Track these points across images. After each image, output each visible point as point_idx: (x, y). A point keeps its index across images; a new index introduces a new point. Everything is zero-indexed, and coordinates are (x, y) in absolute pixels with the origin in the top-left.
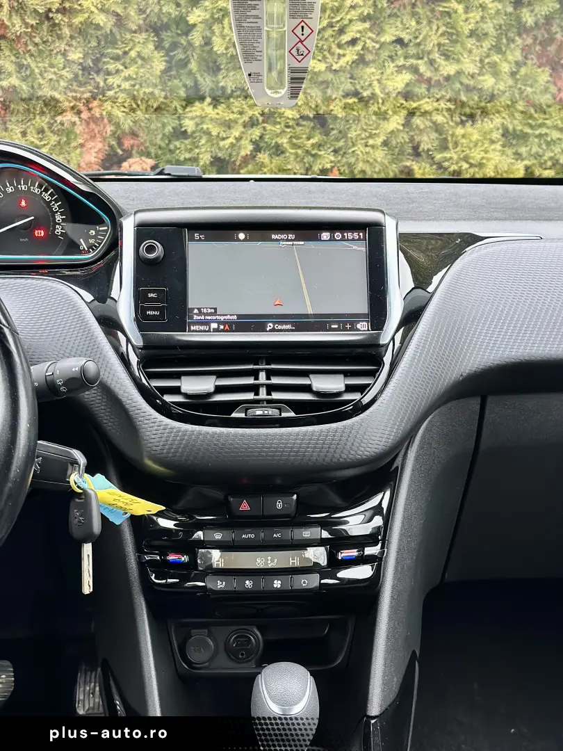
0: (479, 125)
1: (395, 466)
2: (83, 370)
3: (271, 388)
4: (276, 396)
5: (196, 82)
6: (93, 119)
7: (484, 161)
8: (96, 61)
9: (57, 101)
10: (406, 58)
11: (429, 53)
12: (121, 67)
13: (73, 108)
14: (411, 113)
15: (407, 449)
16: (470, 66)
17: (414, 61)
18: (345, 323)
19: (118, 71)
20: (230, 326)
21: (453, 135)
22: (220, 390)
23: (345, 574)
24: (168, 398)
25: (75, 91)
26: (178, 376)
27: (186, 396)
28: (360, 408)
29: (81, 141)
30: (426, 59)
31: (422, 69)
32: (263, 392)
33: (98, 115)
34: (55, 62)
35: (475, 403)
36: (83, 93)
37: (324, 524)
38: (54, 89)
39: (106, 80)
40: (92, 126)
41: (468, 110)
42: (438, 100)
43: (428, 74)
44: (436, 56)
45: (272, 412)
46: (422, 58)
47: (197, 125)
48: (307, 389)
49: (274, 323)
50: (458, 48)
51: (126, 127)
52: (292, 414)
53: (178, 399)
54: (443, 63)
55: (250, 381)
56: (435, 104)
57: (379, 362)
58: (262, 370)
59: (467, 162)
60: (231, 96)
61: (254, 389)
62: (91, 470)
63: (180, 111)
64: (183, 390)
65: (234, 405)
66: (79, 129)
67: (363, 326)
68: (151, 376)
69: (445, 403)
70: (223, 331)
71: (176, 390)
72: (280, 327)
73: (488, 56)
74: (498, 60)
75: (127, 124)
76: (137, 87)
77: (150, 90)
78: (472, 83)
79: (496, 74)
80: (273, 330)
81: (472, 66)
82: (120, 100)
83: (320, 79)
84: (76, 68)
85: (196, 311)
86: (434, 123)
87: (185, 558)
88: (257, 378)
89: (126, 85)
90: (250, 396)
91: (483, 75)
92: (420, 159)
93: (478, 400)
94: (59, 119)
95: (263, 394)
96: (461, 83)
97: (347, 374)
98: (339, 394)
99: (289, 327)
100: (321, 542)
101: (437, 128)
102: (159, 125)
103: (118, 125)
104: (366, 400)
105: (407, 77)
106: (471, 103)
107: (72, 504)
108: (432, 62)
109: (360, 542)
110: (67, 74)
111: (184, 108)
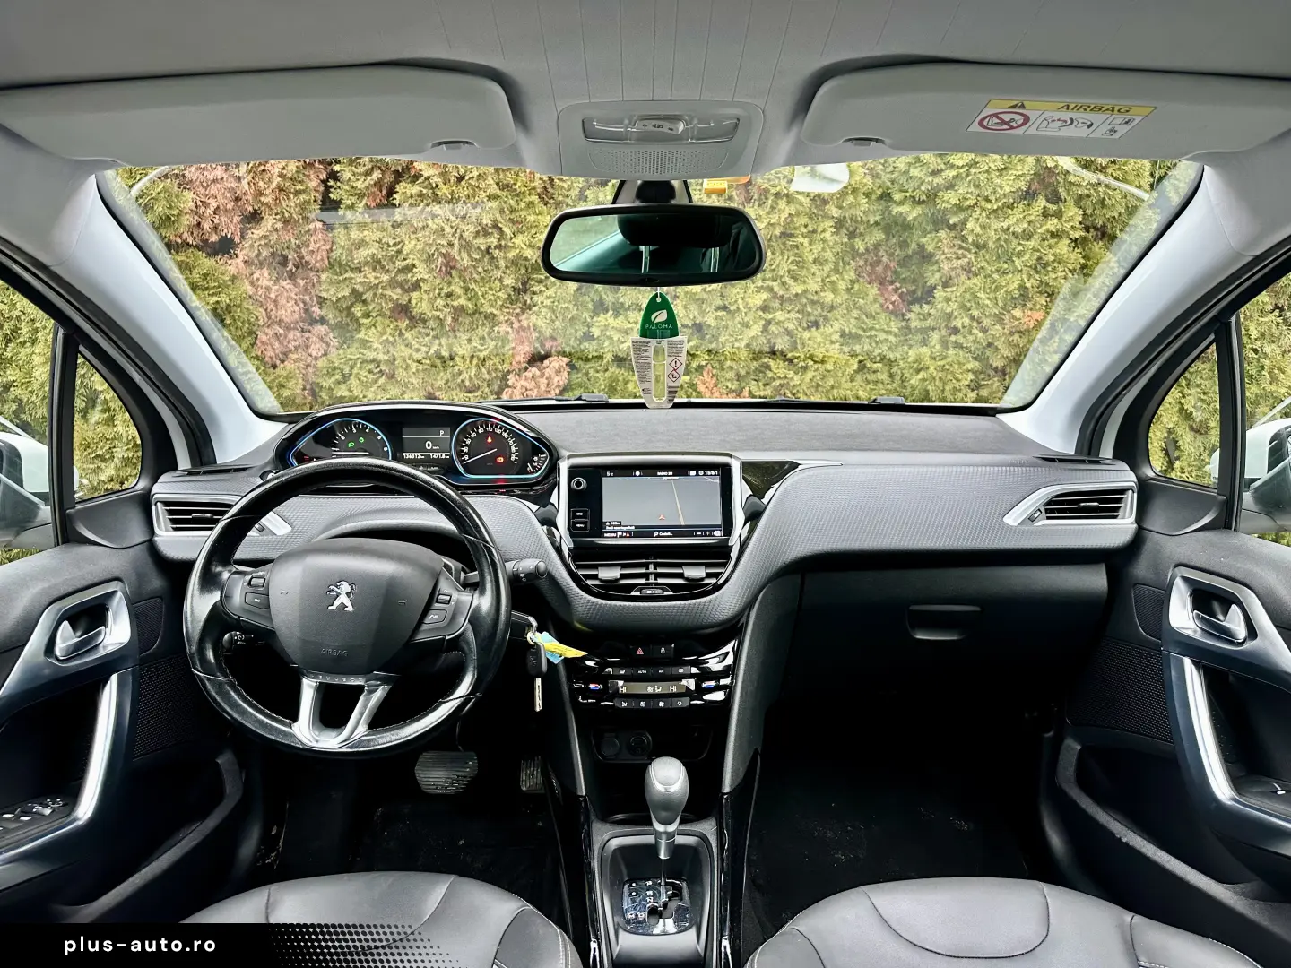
0: (822, 330)
1: (741, 622)
2: (537, 567)
3: (657, 576)
4: (660, 581)
5: (601, 298)
6: (522, 328)
7: (826, 359)
8: (525, 283)
9: (495, 316)
10: (764, 280)
11: (781, 277)
12: (544, 289)
13: (507, 321)
14: (768, 323)
15: (750, 611)
16: (813, 285)
17: (770, 283)
18: (706, 531)
19: (541, 291)
20: (630, 534)
21: (800, 338)
22: (623, 576)
23: (707, 697)
24: (590, 582)
25: (508, 307)
26: (596, 567)
27: (601, 580)
28: (717, 588)
29: (513, 345)
30: (779, 281)
31: (776, 289)
32: (652, 577)
33: (526, 325)
34: (493, 286)
35: (797, 579)
36: (514, 309)
37: (693, 664)
38: (492, 306)
39: (531, 298)
40: (522, 333)
41: (813, 318)
42: (789, 312)
43: (781, 293)
44: (787, 279)
45: (657, 592)
46: (776, 281)
47: (602, 331)
48: (681, 576)
49: (659, 531)
50: (804, 272)
51: (548, 334)
52: (671, 593)
53: (597, 583)
54: (793, 284)
55: (644, 570)
56: (787, 316)
57: (728, 558)
58: (651, 563)
59: (813, 360)
60: (628, 309)
61: (646, 576)
62: (540, 630)
63: (589, 320)
64: (600, 576)
65: (632, 587)
66: (511, 337)
67: (718, 533)
68: (579, 567)
69: (775, 579)
70: (625, 537)
71: (595, 577)
72: (663, 534)
73: (828, 276)
74: (836, 279)
75: (548, 332)
76: (556, 303)
77: (566, 305)
78: (815, 298)
79: (834, 291)
80: (659, 536)
81: (816, 285)
82: (543, 314)
83: (697, 297)
84: (510, 291)
85: (608, 524)
86: (786, 329)
87: (600, 687)
88: (648, 569)
89: (548, 302)
90: (643, 581)
91: (825, 291)
92: (775, 357)
93: (799, 576)
94: (496, 329)
95: (652, 580)
96: (807, 298)
97: (708, 566)
98: (702, 579)
99: (669, 534)
100: (691, 676)
101: (789, 333)
102: (573, 331)
103: (541, 332)
104: (721, 582)
105: (765, 295)
106: (815, 313)
107: (528, 653)
108: (784, 284)
109: (717, 676)
110: (502, 295)
111: (592, 318)
